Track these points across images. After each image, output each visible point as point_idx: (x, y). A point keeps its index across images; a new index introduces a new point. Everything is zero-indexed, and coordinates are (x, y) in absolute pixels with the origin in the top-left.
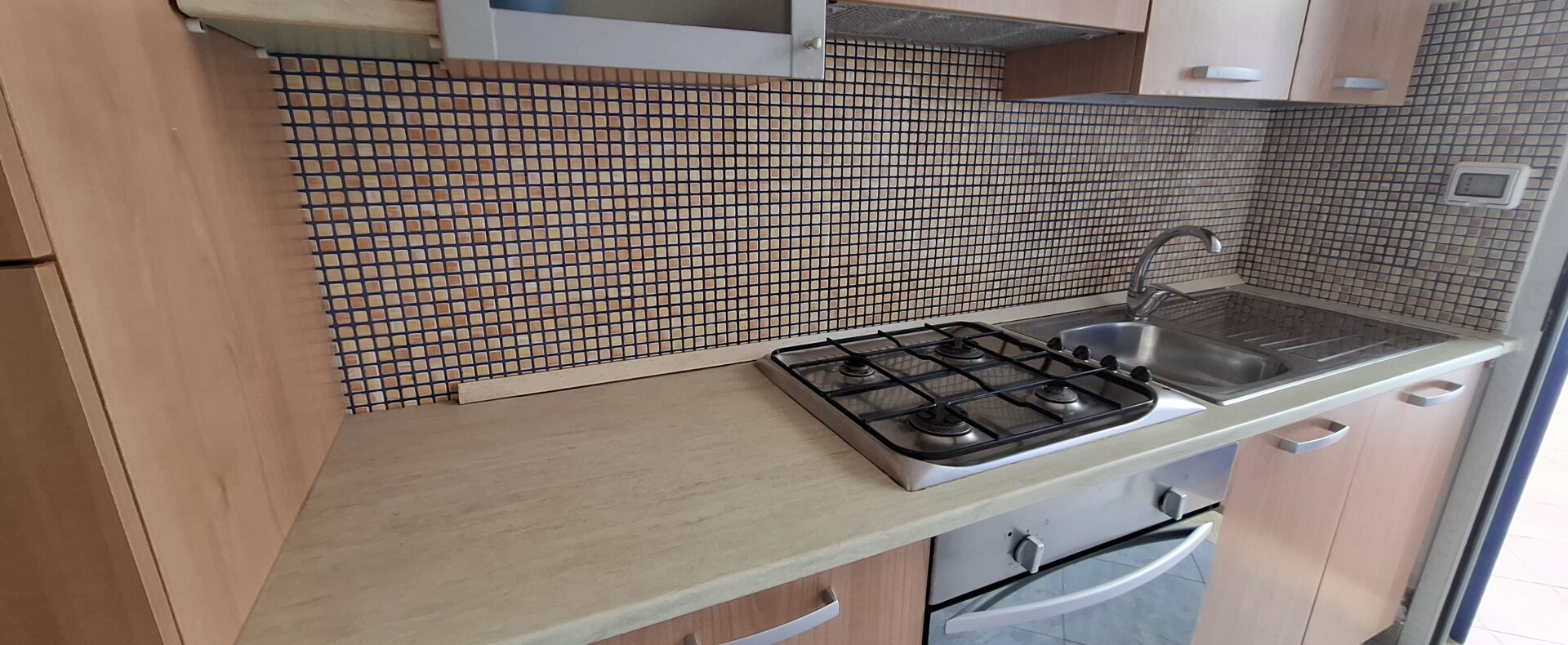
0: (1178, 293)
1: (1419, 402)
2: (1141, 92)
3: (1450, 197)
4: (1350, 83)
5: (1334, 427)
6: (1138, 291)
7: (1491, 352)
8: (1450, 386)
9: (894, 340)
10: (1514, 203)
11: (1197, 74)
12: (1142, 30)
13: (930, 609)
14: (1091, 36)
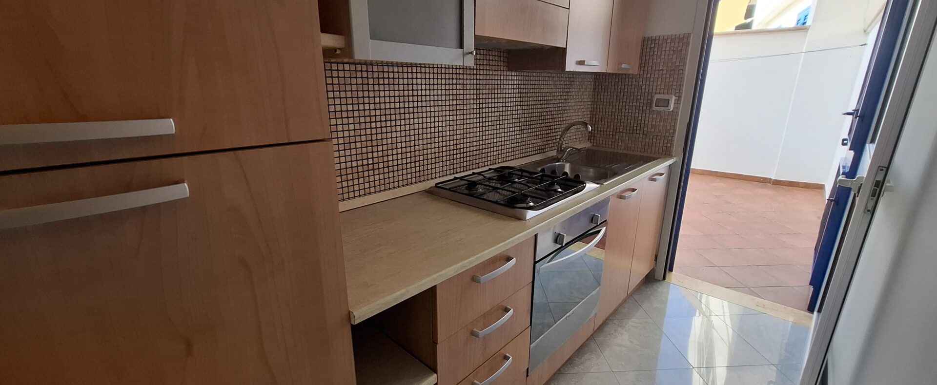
0: (576, 149)
1: (654, 180)
2: (566, 70)
3: (654, 108)
4: (623, 66)
5: (634, 190)
6: (561, 151)
7: (670, 162)
8: (661, 174)
9: (483, 175)
10: (671, 110)
11: (581, 63)
12: (565, 47)
13: (535, 263)
14: (547, 48)
